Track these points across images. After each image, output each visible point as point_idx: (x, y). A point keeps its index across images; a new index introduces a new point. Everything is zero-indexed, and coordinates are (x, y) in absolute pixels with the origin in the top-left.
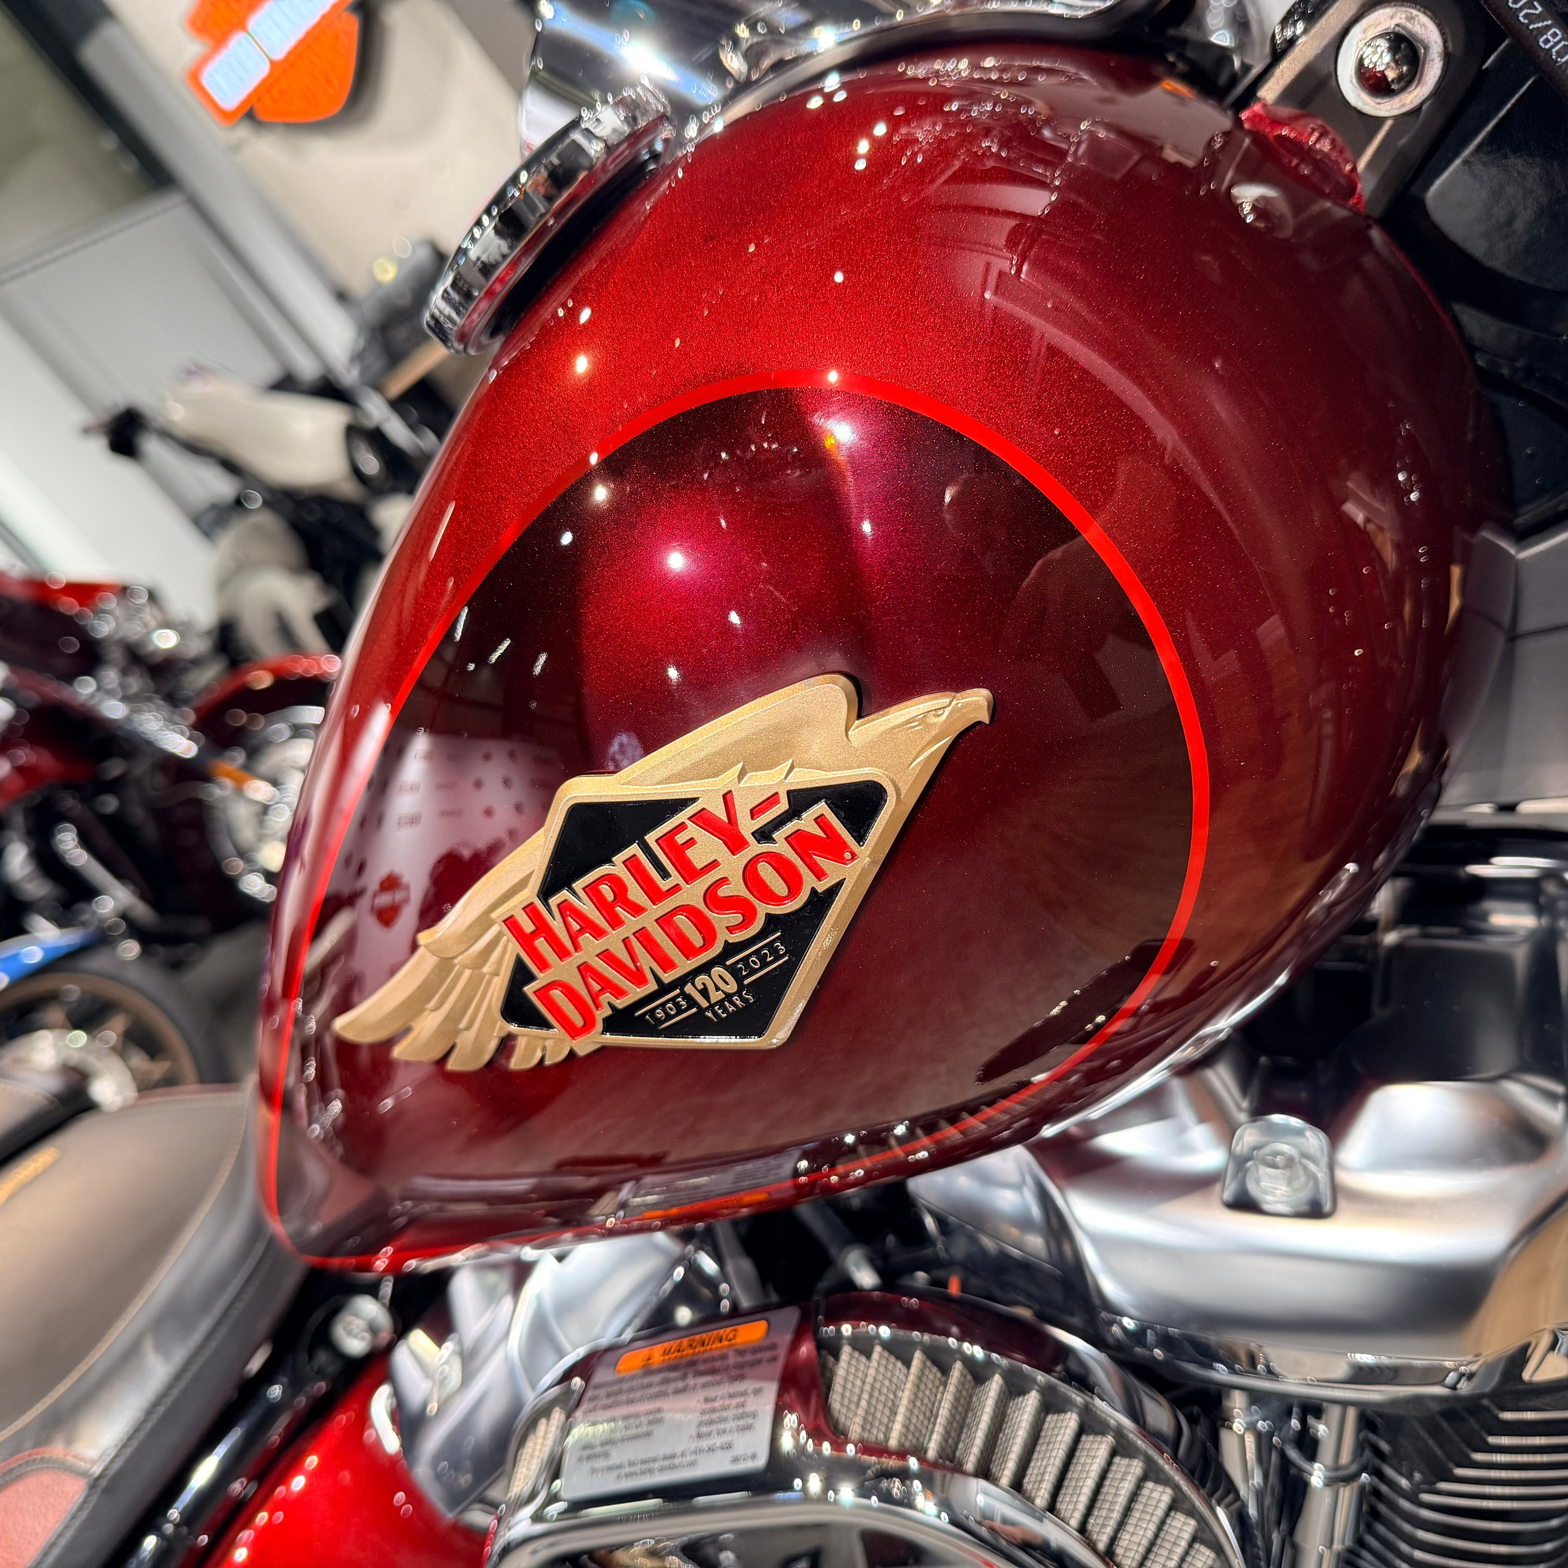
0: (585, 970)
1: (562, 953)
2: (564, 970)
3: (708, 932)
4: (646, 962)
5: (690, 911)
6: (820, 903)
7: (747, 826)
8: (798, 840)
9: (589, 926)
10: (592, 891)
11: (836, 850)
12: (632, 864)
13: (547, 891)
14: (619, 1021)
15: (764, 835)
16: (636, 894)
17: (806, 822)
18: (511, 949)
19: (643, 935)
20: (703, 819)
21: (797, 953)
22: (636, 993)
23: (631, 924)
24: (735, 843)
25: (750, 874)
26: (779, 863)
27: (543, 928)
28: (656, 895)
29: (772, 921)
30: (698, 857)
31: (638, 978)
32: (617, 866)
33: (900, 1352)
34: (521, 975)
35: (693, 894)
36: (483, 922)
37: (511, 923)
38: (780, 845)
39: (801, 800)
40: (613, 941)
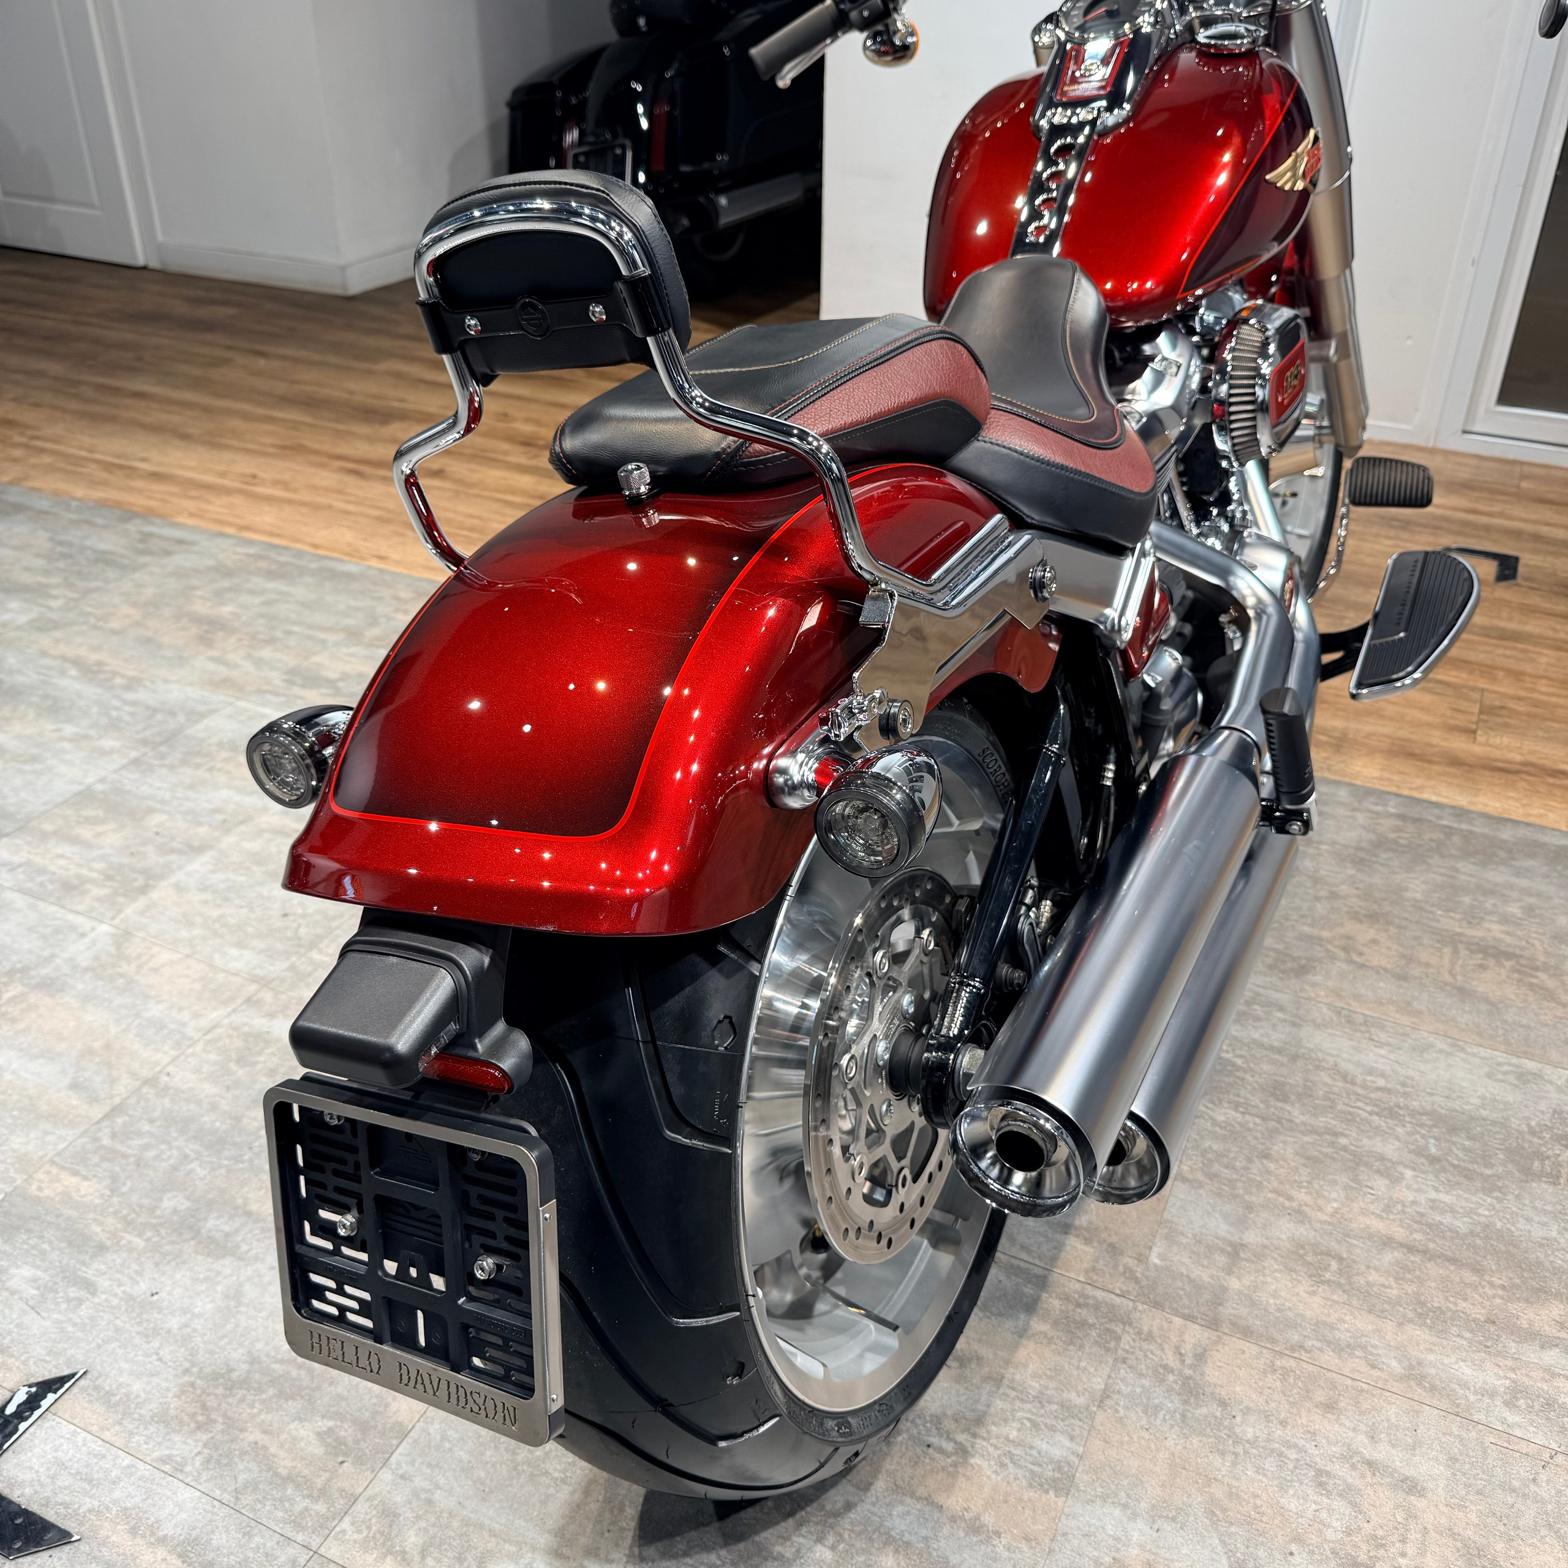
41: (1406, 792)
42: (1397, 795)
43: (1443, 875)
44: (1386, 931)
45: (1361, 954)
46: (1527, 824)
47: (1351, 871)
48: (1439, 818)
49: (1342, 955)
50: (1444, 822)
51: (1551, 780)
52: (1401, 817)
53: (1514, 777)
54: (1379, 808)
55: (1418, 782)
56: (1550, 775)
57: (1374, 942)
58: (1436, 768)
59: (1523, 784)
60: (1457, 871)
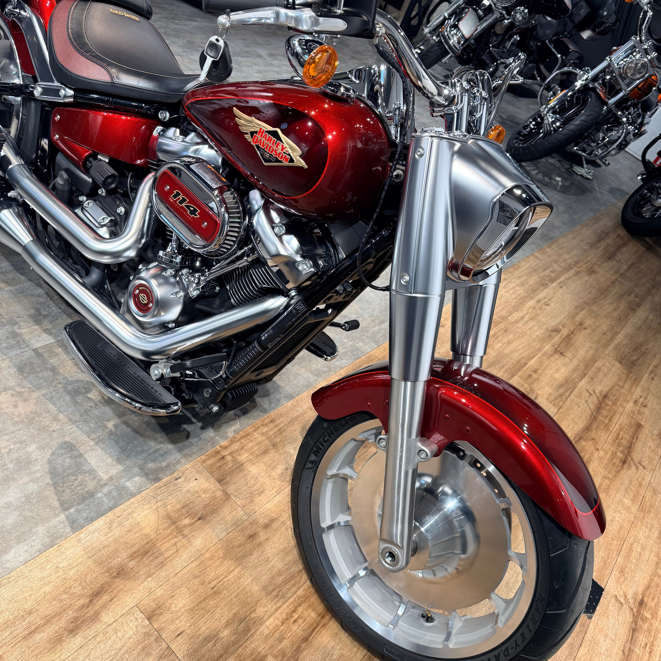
0: (261, 140)
1: (261, 136)
2: (259, 137)
3: (272, 152)
4: (265, 146)
5: (273, 149)
6: (281, 162)
7: (284, 151)
8: (285, 156)
9: (266, 138)
10: (269, 137)
11: (286, 160)
12: (274, 140)
13: (267, 131)
14: (257, 146)
15: (284, 153)
16: (272, 142)
17: (288, 156)
18: (258, 130)
19: (268, 145)
20: (283, 146)
21: (275, 162)
22: (261, 146)
23: (268, 143)
24: (282, 150)
25: (280, 153)
26: (282, 155)
27: (263, 133)
28: (273, 144)
29: (276, 158)
30: (279, 147)
31: (263, 146)
32: (273, 139)
33: (234, 198)
34: (256, 132)
35: (275, 148)
36: (259, 125)
37: (261, 129)
38: (284, 155)
39: (289, 155)
40: (266, 142)
41: (110, 514)
42: (111, 509)
43: (35, 472)
44: (18, 416)
45: (12, 395)
46: (41, 552)
47: (67, 439)
48: (78, 511)
49: (18, 389)
50: (72, 510)
51: (71, 614)
52: (91, 494)
53: (88, 592)
54: (106, 490)
55: (117, 532)
56: (76, 619)
57: (16, 406)
58: (124, 555)
59: (77, 590)
60: (33, 481)
